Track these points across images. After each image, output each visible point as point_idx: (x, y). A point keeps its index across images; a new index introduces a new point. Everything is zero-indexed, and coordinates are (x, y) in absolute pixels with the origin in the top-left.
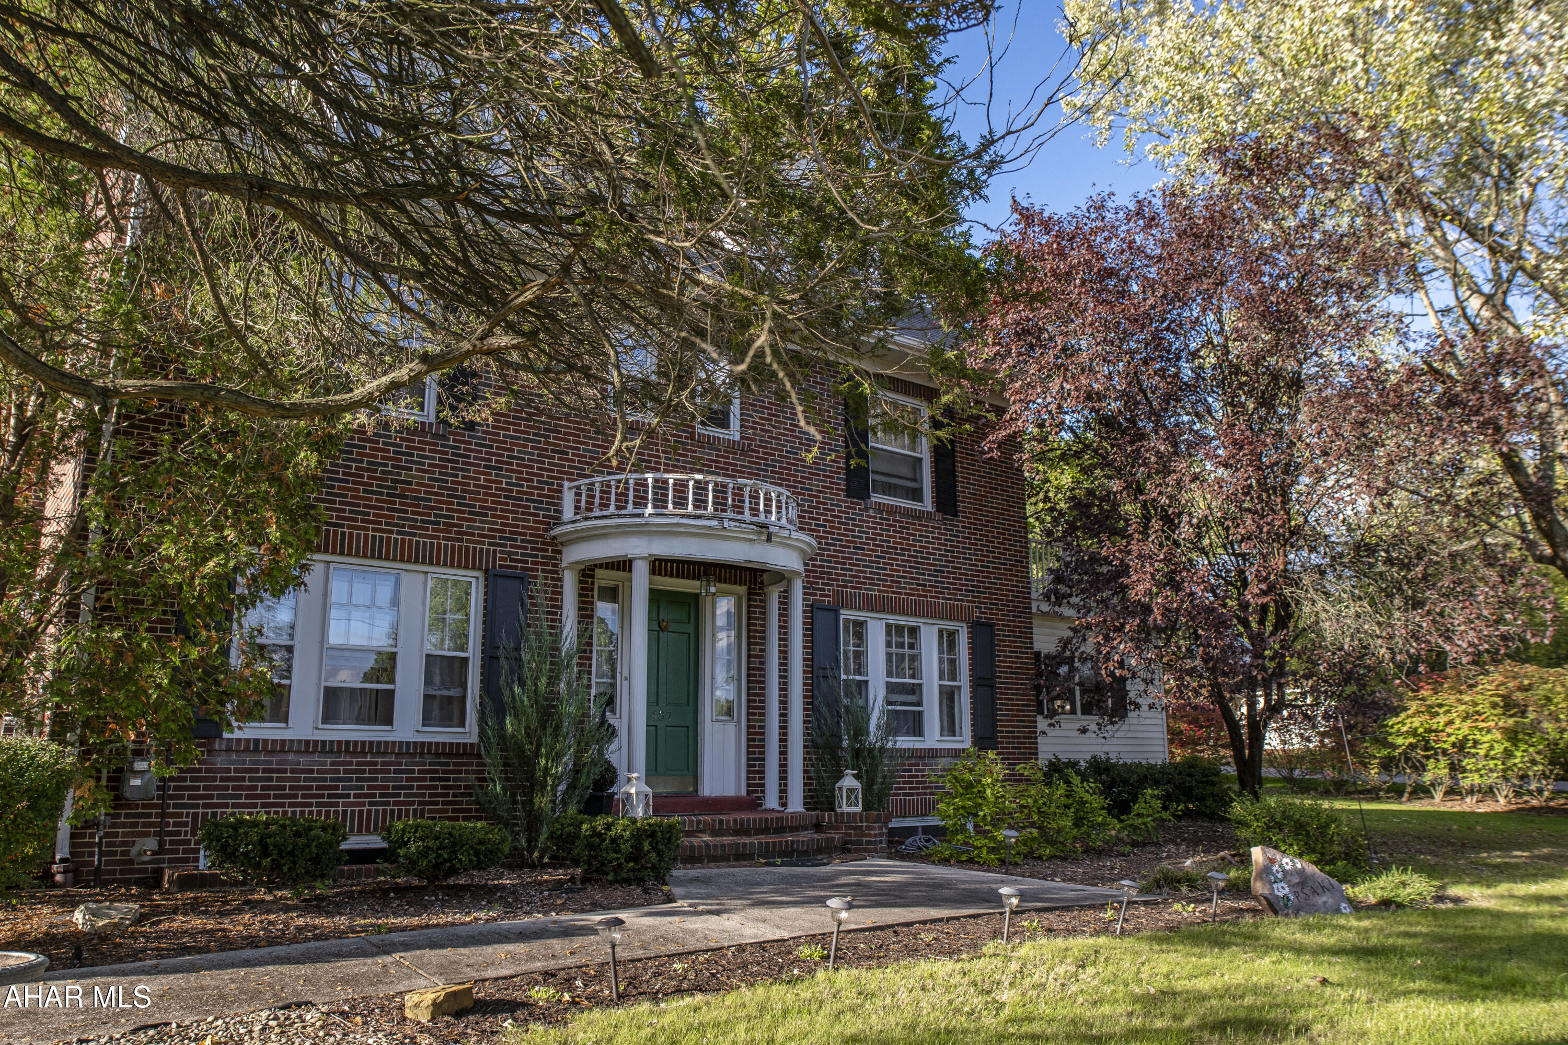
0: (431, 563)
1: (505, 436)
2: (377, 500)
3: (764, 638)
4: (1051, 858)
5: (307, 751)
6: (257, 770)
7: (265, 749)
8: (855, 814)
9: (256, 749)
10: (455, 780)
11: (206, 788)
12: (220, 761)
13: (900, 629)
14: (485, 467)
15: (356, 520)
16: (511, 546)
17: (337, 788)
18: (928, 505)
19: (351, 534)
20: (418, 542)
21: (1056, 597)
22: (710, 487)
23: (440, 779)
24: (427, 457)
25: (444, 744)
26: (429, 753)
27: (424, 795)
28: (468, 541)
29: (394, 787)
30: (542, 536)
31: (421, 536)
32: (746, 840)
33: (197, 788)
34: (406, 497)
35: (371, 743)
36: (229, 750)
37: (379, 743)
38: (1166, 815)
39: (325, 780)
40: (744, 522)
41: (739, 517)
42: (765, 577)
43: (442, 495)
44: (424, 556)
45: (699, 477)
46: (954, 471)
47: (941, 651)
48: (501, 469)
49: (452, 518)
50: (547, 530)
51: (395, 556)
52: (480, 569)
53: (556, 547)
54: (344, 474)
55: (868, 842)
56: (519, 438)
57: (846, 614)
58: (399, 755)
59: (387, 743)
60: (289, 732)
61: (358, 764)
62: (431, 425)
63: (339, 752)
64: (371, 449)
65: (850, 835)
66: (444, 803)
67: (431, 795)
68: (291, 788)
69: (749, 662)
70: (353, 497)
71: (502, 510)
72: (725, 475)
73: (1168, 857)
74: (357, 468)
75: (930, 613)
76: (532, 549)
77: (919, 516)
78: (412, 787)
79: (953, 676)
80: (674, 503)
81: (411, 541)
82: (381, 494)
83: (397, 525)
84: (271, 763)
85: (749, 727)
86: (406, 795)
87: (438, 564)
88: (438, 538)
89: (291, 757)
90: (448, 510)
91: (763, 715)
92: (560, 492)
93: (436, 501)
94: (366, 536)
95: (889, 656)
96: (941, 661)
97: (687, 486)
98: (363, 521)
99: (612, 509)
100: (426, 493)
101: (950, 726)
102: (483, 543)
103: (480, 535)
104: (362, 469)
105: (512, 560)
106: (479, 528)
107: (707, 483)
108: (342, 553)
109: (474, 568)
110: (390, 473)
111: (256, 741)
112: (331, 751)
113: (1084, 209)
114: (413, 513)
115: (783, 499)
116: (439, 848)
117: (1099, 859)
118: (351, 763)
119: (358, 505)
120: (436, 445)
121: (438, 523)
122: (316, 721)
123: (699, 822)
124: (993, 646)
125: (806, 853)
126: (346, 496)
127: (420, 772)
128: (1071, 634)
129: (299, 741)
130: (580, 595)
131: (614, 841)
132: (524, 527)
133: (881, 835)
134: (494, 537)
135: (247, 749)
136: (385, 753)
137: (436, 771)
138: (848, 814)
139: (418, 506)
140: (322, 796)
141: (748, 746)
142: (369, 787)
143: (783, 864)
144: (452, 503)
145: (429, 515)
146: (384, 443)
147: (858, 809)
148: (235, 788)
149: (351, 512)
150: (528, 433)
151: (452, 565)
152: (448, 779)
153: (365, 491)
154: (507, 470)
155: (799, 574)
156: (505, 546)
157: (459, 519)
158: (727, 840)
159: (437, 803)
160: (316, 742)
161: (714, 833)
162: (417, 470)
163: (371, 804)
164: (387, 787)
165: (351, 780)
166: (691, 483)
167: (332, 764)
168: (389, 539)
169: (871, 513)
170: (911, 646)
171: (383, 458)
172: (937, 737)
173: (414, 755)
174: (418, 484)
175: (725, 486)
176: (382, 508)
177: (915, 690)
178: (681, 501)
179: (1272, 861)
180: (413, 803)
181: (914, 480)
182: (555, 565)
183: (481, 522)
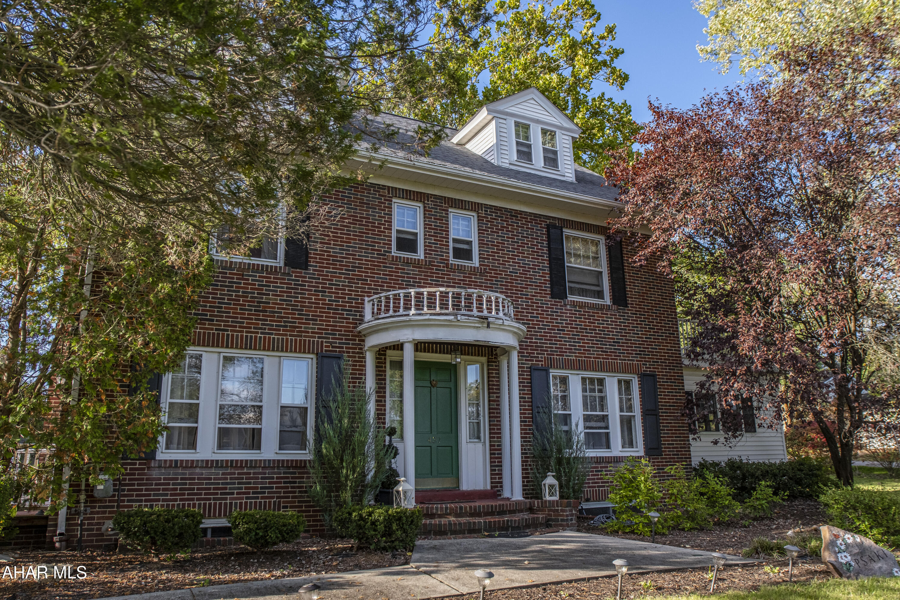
0: (282, 351)
1: (327, 272)
2: (248, 314)
3: (499, 389)
4: (691, 529)
5: (207, 467)
6: (177, 479)
7: (181, 466)
8: (553, 501)
9: (176, 466)
10: (300, 483)
11: (146, 490)
12: (155, 473)
13: (592, 380)
14: (315, 291)
15: (236, 327)
16: (332, 338)
17: (226, 489)
18: (607, 300)
19: (233, 335)
20: (274, 338)
21: (693, 355)
22: (450, 295)
23: (290, 482)
24: (278, 287)
25: (292, 461)
26: (283, 466)
27: (280, 493)
28: (305, 336)
29: (261, 488)
30: (352, 331)
31: (276, 334)
32: (477, 520)
33: (141, 490)
34: (266, 311)
35: (247, 461)
36: (160, 467)
37: (251, 461)
38: (776, 499)
39: (218, 484)
40: (473, 316)
41: (469, 313)
42: (498, 351)
43: (288, 309)
44: (278, 347)
45: (442, 289)
46: (624, 278)
47: (620, 393)
48: (325, 292)
49: (295, 323)
50: (355, 328)
51: (260, 347)
52: (313, 353)
53: (361, 337)
54: (228, 299)
55: (562, 520)
56: (336, 273)
57: (553, 372)
58: (264, 468)
59: (256, 461)
60: (198, 455)
61: (239, 474)
62: (280, 267)
63: (227, 467)
64: (244, 284)
65: (551, 515)
66: (293, 497)
67: (284, 493)
68: (198, 489)
69: (489, 405)
70: (233, 313)
71: (326, 317)
72: (459, 287)
73: (777, 528)
74: (236, 296)
75: (612, 369)
76: (346, 339)
77: (601, 308)
78: (272, 488)
79: (630, 408)
80: (428, 306)
81: (269, 338)
82: (251, 310)
83: (261, 329)
84: (185, 474)
85: (491, 446)
86: (269, 493)
87: (286, 351)
88: (286, 335)
89: (198, 470)
90: (292, 318)
91: (500, 438)
92: (363, 304)
93: (285, 313)
94: (242, 336)
95: (585, 398)
96: (621, 400)
97: (435, 296)
98: (240, 327)
99: (391, 313)
100: (278, 308)
101: (629, 442)
102: (315, 337)
103: (312, 333)
104: (239, 296)
105: (333, 347)
106: (312, 328)
107: (448, 293)
108: (227, 347)
109: (309, 353)
110: (256, 297)
111: (176, 461)
112: (222, 467)
113: (699, 106)
114: (271, 321)
115: (500, 300)
116: (257, 529)
117: (727, 530)
118: (234, 474)
119: (237, 318)
120: (284, 279)
121: (286, 326)
122: (213, 448)
123: (446, 508)
124: (655, 389)
125: (518, 528)
126: (229, 313)
127: (277, 478)
128: (704, 378)
129: (202, 461)
130: (377, 367)
131: (373, 523)
132: (340, 326)
133: (572, 515)
134: (322, 333)
135: (170, 466)
136: (255, 467)
137: (288, 478)
138: (549, 501)
139: (274, 317)
140: (217, 494)
141: (491, 458)
142: (246, 488)
143: (499, 536)
144: (295, 314)
145: (281, 322)
146: (252, 280)
147: (556, 498)
148: (164, 490)
149: (232, 322)
150: (342, 269)
151: (295, 351)
152: (295, 482)
153: (241, 309)
154: (329, 292)
155: (515, 348)
156: (329, 338)
157: (299, 323)
158: (463, 520)
159: (288, 497)
160: (212, 461)
161: (457, 515)
162: (273, 295)
163: (247, 498)
164: (257, 488)
165: (234, 484)
166: (438, 293)
167: (223, 474)
168: (256, 337)
169: (568, 307)
170: (600, 391)
171: (251, 289)
172: (620, 448)
173: (273, 468)
174: (273, 303)
175: (459, 294)
176: (252, 319)
177: (604, 418)
178: (432, 305)
179: (837, 537)
180: (273, 497)
181: (598, 286)
182: (361, 349)
183: (313, 324)
